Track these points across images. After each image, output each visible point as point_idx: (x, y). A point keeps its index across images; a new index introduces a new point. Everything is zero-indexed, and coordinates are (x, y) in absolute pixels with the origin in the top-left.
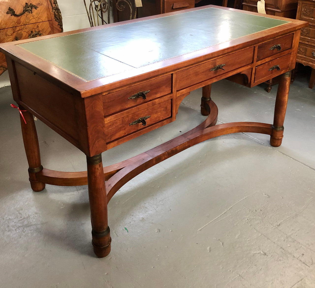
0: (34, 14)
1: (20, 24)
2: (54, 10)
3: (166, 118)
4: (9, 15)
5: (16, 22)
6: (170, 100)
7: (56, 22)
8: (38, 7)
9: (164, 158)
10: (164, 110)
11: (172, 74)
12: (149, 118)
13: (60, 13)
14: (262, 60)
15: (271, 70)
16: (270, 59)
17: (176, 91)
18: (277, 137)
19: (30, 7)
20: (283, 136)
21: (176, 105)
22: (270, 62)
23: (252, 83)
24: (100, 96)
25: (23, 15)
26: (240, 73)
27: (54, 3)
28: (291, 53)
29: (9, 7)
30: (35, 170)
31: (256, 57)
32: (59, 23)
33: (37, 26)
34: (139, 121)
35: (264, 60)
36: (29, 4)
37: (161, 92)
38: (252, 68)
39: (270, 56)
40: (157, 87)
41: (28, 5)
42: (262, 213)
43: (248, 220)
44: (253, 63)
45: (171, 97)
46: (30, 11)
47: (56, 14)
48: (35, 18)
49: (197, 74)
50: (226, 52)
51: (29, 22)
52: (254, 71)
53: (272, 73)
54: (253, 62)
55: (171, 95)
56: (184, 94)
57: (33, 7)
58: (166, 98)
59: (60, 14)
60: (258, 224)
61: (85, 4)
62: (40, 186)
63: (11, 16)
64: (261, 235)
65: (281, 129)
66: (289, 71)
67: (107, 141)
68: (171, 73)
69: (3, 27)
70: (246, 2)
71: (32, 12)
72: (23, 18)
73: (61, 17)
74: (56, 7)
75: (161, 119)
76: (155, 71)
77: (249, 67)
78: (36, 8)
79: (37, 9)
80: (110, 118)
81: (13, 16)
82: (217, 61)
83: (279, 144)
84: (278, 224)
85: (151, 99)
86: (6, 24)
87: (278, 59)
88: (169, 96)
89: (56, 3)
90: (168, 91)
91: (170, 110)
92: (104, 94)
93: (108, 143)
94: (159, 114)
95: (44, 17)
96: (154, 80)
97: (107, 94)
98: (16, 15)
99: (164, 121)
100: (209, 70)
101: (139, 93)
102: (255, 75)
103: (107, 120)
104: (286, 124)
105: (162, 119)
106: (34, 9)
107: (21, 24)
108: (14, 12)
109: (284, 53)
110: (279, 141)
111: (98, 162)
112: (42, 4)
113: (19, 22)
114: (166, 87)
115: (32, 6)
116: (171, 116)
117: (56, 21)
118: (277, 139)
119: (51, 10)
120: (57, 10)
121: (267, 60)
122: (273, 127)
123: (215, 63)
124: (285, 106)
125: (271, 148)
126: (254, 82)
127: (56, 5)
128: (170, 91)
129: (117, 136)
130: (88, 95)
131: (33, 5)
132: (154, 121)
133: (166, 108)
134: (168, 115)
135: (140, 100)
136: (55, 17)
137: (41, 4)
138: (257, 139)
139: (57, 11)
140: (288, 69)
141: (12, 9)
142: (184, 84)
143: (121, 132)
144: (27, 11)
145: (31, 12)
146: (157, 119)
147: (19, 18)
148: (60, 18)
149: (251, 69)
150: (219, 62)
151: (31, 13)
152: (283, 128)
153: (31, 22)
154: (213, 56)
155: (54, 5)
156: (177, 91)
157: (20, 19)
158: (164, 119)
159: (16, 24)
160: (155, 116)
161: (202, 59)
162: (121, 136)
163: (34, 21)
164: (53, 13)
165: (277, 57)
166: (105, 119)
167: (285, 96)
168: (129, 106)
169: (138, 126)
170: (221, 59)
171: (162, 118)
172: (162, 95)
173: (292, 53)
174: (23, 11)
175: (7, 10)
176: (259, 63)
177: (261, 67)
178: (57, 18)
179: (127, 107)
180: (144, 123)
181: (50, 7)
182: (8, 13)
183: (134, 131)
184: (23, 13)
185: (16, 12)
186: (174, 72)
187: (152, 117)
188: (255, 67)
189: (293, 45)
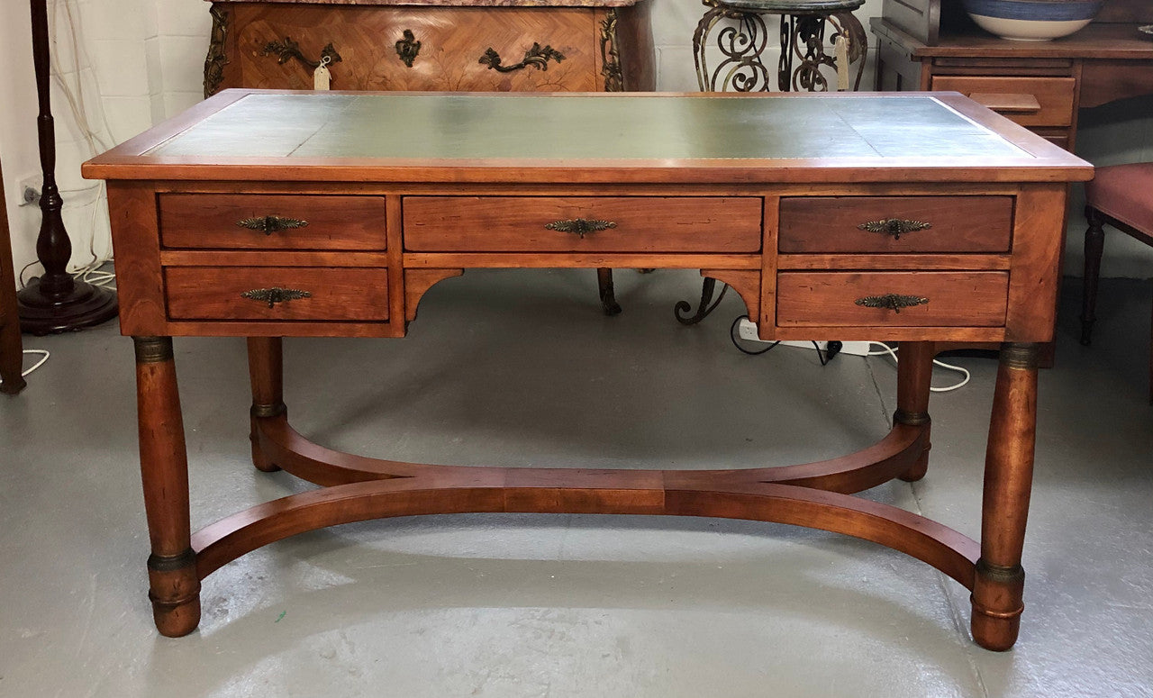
0: (550, 72)
2: (608, 72)
3: (370, 318)
4: (486, 66)
5: (496, 86)
6: (385, 270)
8: (565, 59)
10: (360, 292)
11: (384, 197)
12: (304, 296)
13: (620, 79)
14: (812, 252)
15: (873, 304)
17: (400, 249)
19: (544, 56)
21: (405, 294)
22: (864, 274)
23: (765, 324)
24: (149, 192)
25: (520, 71)
27: (610, 53)
28: (1008, 271)
29: (489, 49)
31: (772, 236)
35: (825, 257)
36: (543, 47)
37: (348, 237)
38: (761, 270)
40: (332, 223)
41: (539, 48)
44: (762, 254)
45: (382, 260)
46: (541, 64)
47: (611, 81)
48: (550, 84)
49: (488, 223)
52: (769, 283)
53: (881, 318)
54: (761, 251)
55: (383, 256)
56: (434, 266)
57: (552, 56)
58: (365, 260)
63: (488, 68)
66: (1016, 342)
67: (173, 315)
71: (547, 67)
72: (517, 79)
74: (611, 64)
75: (352, 316)
77: (741, 262)
78: (559, 57)
79: (560, 62)
80: (176, 256)
81: (493, 70)
82: (576, 204)
85: (309, 244)
87: (917, 273)
88: (375, 256)
89: (614, 52)
90: (373, 240)
91: (382, 301)
92: (162, 190)
94: (344, 298)
97: (169, 193)
98: (500, 70)
99: (360, 326)
100: (542, 224)
101: (269, 219)
102: (777, 302)
103: (167, 258)
105: (355, 318)
106: (552, 62)
108: (499, 61)
109: (955, 261)
112: (578, 51)
113: (505, 86)
114: (367, 228)
115: (549, 52)
116: (389, 320)
119: (599, 70)
120: (614, 70)
123: (569, 208)
126: (776, 326)
127: (613, 58)
128: (380, 246)
129: (204, 311)
131: (552, 50)
132: (325, 313)
133: (370, 288)
134: (380, 314)
135: (273, 240)
137: (574, 50)
139: (612, 74)
140: (1001, 330)
141: (495, 53)
142: (434, 237)
143: (216, 305)
144: (530, 62)
145: (542, 66)
146: (339, 312)
147: (508, 76)
149: (756, 273)
150: (583, 209)
151: (543, 69)
155: (608, 58)
156: (405, 251)
157: (508, 82)
158: (362, 318)
159: (497, 89)
160: (331, 299)
162: (214, 316)
163: (545, 89)
164: (604, 78)
166: (163, 254)
168: (239, 244)
169: (270, 308)
171: (356, 313)
172: (351, 244)
173: (1014, 274)
174: (523, 62)
175: (482, 53)
176: (799, 261)
177: (805, 278)
179: (230, 244)
180: (286, 307)
181: (599, 63)
182: (481, 61)
183: (257, 317)
184: (520, 67)
185: (504, 60)
186: (391, 193)
187: (317, 297)
188: (775, 271)
189: (1015, 243)
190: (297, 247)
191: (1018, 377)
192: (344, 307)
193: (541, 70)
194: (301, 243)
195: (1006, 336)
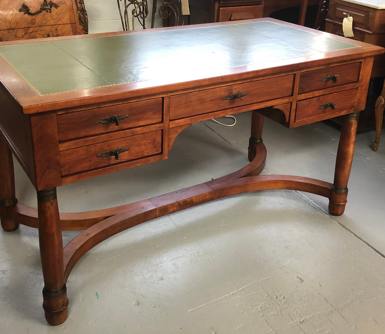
0: (53, 14)
1: (34, 24)
2: (80, 12)
3: (154, 153)
4: (23, 13)
5: (29, 22)
6: (161, 131)
7: (80, 26)
8: (59, 6)
9: (172, 210)
10: (150, 143)
11: (163, 98)
12: (126, 150)
13: (87, 15)
14: (307, 92)
15: (323, 108)
16: (321, 92)
17: (168, 120)
18: (336, 202)
19: (49, 6)
20: (346, 201)
21: (169, 140)
22: (321, 97)
23: (291, 122)
24: (54, 115)
25: (39, 14)
26: (272, 107)
27: (80, 3)
28: (357, 88)
29: (23, 4)
30: (7, 203)
31: (297, 89)
32: (84, 27)
33: (56, 28)
34: (111, 153)
35: (311, 93)
37: (146, 119)
38: (292, 103)
39: (323, 89)
40: (139, 113)
41: (47, 2)
42: (284, 302)
43: (261, 308)
44: (293, 96)
45: (160, 127)
46: (48, 10)
47: (82, 16)
48: (54, 19)
49: (202, 101)
50: (245, 76)
51: (45, 24)
52: (294, 106)
53: (324, 112)
54: (292, 95)
55: (161, 125)
56: (181, 125)
57: (53, 6)
58: (153, 128)
59: (86, 17)
60: (273, 315)
61: (119, 7)
62: (11, 225)
63: (24, 14)
64: (272, 331)
65: (344, 191)
66: (356, 112)
67: (63, 174)
68: (162, 96)
69: (13, 26)
70: (330, 18)
71: (51, 11)
72: (38, 18)
73: (87, 21)
74: (81, 8)
75: (146, 155)
76: (134, 91)
77: (286, 100)
78: (56, 6)
79: (57, 9)
80: (67, 145)
81: (27, 15)
82: (235, 88)
83: (340, 212)
84: (302, 320)
85: (130, 126)
86: (17, 23)
87: (335, 94)
88: (158, 125)
89: (82, 2)
90: (157, 118)
91: (160, 144)
92: (60, 113)
93: (63, 177)
94: (143, 147)
95: (66, 19)
96: (134, 103)
97: (64, 114)
98: (30, 14)
99: (150, 158)
100: (223, 98)
101: (112, 117)
102: (296, 113)
103: (62, 147)
104: (350, 186)
105: (148, 155)
106: (53, 9)
107: (35, 25)
108: (29, 10)
109: (344, 87)
110: (340, 208)
111: (51, 198)
112: (65, 3)
113: (33, 22)
114: (154, 113)
115: (52, 4)
116: (162, 153)
117: (80, 24)
118: (336, 204)
119: (75, 11)
120: (83, 11)
121: (317, 93)
122: (333, 187)
123: (232, 90)
124: (350, 161)
126: (295, 122)
127: (81, 5)
128: (160, 120)
129: (78, 169)
131: (53, 3)
132: (135, 156)
133: (154, 140)
134: (158, 151)
135: (113, 127)
136: (80, 19)
137: (63, 2)
138: (313, 202)
139: (82, 13)
140: (353, 109)
141: (26, 6)
142: (181, 112)
143: (85, 164)
144: (43, 10)
145: (49, 11)
146: (141, 154)
147: (34, 17)
148: (85, 22)
149: (290, 103)
150: (236, 89)
151: (50, 12)
152: (347, 189)
153: (48, 23)
154: (225, 80)
155: (79, 5)
156: (170, 120)
157: (34, 19)
158: (150, 154)
159: (30, 24)
160: (138, 149)
161: (206, 83)
162: (83, 170)
163: (52, 22)
164: (78, 15)
165: (333, 91)
166: (60, 145)
167: (348, 146)
168: (97, 132)
169: (110, 159)
170: (240, 85)
171: (148, 153)
172: (148, 122)
173: (359, 89)
174: (40, 10)
175: (20, 7)
176: (303, 96)
177: (305, 102)
178: (82, 21)
179: (93, 132)
180: (117, 157)
181: (75, 7)
182: (20, 11)
183: (104, 165)
184: (40, 12)
185: (31, 9)
186: (166, 96)
187: (132, 149)
188: (296, 102)
189: (360, 77)
190: (124, 128)
191: (354, 123)
192: (143, 151)
193: (49, 13)
194: (125, 126)
195: (354, 111)
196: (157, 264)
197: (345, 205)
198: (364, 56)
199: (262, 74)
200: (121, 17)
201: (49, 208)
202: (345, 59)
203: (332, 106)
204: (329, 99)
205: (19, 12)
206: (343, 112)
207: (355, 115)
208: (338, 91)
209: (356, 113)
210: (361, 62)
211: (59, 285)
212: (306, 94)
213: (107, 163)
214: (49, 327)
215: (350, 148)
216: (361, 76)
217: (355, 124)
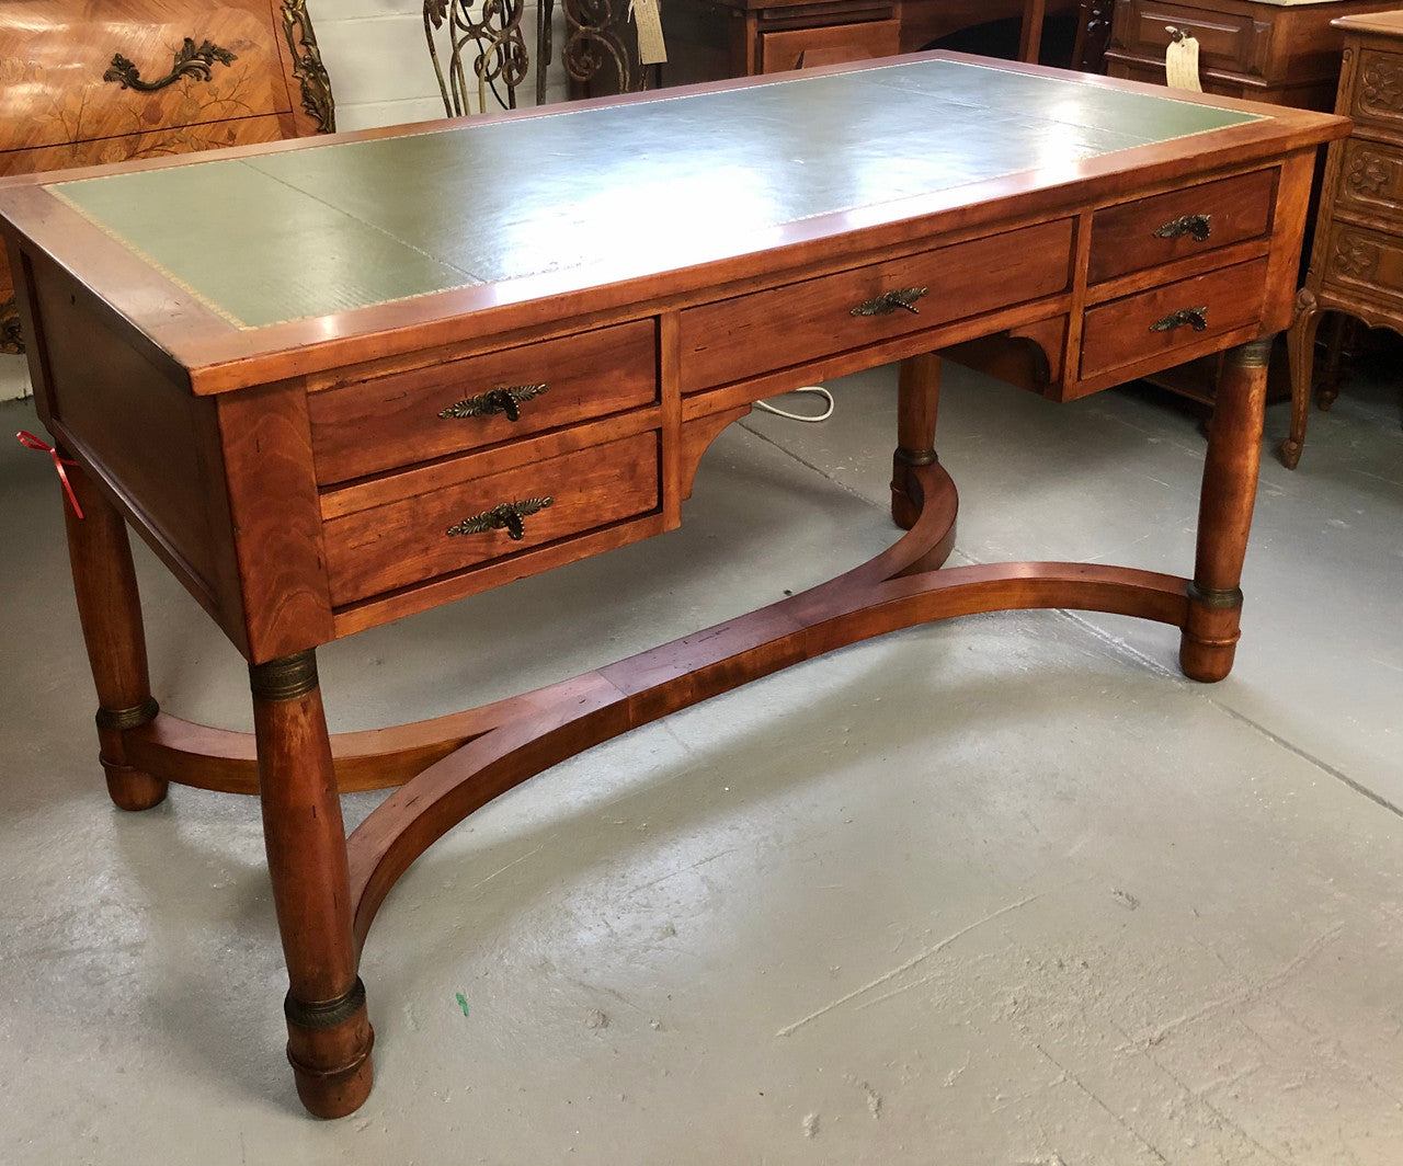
0: (217, 82)
1: (157, 123)
2: (304, 72)
3: (633, 512)
4: (116, 85)
5: (139, 115)
6: (654, 434)
7: (307, 118)
8: (235, 58)
9: (677, 700)
10: (621, 478)
11: (657, 318)
12: (544, 506)
13: (327, 81)
14: (1115, 278)
15: (1164, 327)
16: (1158, 275)
17: (678, 395)
18: (1210, 638)
19: (203, 57)
20: (1237, 634)
21: (683, 460)
22: (1159, 292)
23: (1068, 382)
24: (297, 396)
25: (171, 87)
26: (1008, 331)
27: (303, 42)
28: (1267, 256)
29: (117, 56)
30: (125, 717)
31: (1083, 265)
32: (322, 123)
33: (230, 132)
34: (496, 520)
35: (1126, 280)
36: (199, 43)
37: (604, 394)
38: (1067, 315)
39: (1163, 264)
40: (579, 374)
41: (193, 46)
42: (1086, 978)
43: (1015, 1003)
44: (1072, 290)
45: (651, 419)
46: (201, 72)
47: (311, 85)
48: (220, 101)
49: (783, 324)
50: (924, 230)
51: (194, 117)
52: (1075, 328)
53: (1168, 342)
54: (1069, 288)
55: (653, 412)
56: (719, 408)
57: (215, 57)
58: (629, 424)
59: (327, 88)
60: (1060, 1025)
61: (432, 50)
63: (123, 88)
64: (1065, 1080)
65: (1229, 600)
66: (1264, 337)
67: (339, 600)
68: (655, 312)
69: (89, 132)
70: (1120, 47)
71: (210, 75)
72: (169, 100)
73: (329, 101)
74: (308, 59)
75: (608, 516)
76: (562, 299)
77: (1051, 307)
78: (226, 58)
79: (229, 66)
80: (347, 497)
81: (130, 90)
82: (886, 272)
83: (1219, 670)
84: (1157, 1035)
85: (554, 421)
86: (98, 122)
87: (1201, 278)
88: (644, 414)
89: (309, 40)
90: (639, 391)
91: (651, 480)
92: (317, 387)
93: (337, 610)
94: (598, 492)
95: (261, 98)
96: (563, 342)
97: (331, 388)
98: (140, 87)
99: (623, 528)
100: (847, 311)
101: (493, 394)
102: (1081, 349)
103: (332, 505)
104: (1251, 581)
105: (614, 518)
106: (217, 66)
107: (162, 122)
108: (137, 74)
109: (1231, 255)
110: (1222, 656)
111: (299, 687)
112: (253, 45)
113: (153, 115)
114: (630, 374)
115: (212, 53)
116: (660, 508)
117: (307, 113)
118: (1208, 646)
119: (289, 70)
120: (315, 68)
121: (1145, 280)
122: (1193, 589)
123: (879, 279)
124: (1247, 500)
125: (1184, 685)
126: (1079, 379)
127: (309, 50)
128: (651, 395)
129: (389, 577)
130: (227, 385)
131: (214, 47)
132: (574, 525)
133: (633, 466)
134: (646, 502)
135: (499, 426)
136: (306, 97)
137: (248, 44)
138: (1126, 642)
139: (312, 75)
140: (1256, 326)
141: (127, 61)
142: (716, 364)
143: (408, 562)
144: (184, 71)
145: (204, 75)
146: (590, 516)
147: (155, 97)
148: (324, 104)
149: (1063, 319)
150: (896, 277)
151: (206, 79)
152: (1238, 595)
153: (204, 117)
154: (858, 246)
155: (301, 51)
156: (684, 395)
157: (155, 105)
158: (624, 515)
159: (142, 120)
160: (579, 499)
161: (801, 258)
162: (405, 581)
163: (216, 111)
164: (299, 82)
165: (1196, 270)
166: (324, 501)
167: (1243, 451)
168: (443, 448)
169: (491, 539)
170: (905, 263)
171: (614, 511)
172: (611, 405)
173: (1272, 259)
174: (174, 71)
175: (107, 67)
176: (1103, 291)
177: (1111, 312)
178: (314, 103)
179: (433, 451)
180: (516, 529)
181: (288, 58)
182: (108, 78)
183: (474, 560)
184: (174, 79)
185: (142, 72)
186: (669, 309)
187: (562, 502)
188: (1081, 311)
189: (1276, 221)
190: (531, 431)
191: (1258, 375)
192: (598, 507)
193: (203, 81)
194: (538, 422)
195: (1259, 332)
196: (646, 882)
197: (1232, 646)
198: (1289, 146)
199: (977, 218)
200: (442, 84)
201: (295, 719)
202: (1234, 158)
203: (1196, 320)
204: (1184, 298)
205: (103, 82)
206: (1226, 339)
207: (1258, 348)
208: (1211, 268)
209: (1266, 341)
210: (1280, 166)
211: (340, 983)
212: (1113, 284)
213: (481, 554)
214: (313, 1123)
215: (1247, 458)
216: (1280, 214)
217: (1261, 377)
